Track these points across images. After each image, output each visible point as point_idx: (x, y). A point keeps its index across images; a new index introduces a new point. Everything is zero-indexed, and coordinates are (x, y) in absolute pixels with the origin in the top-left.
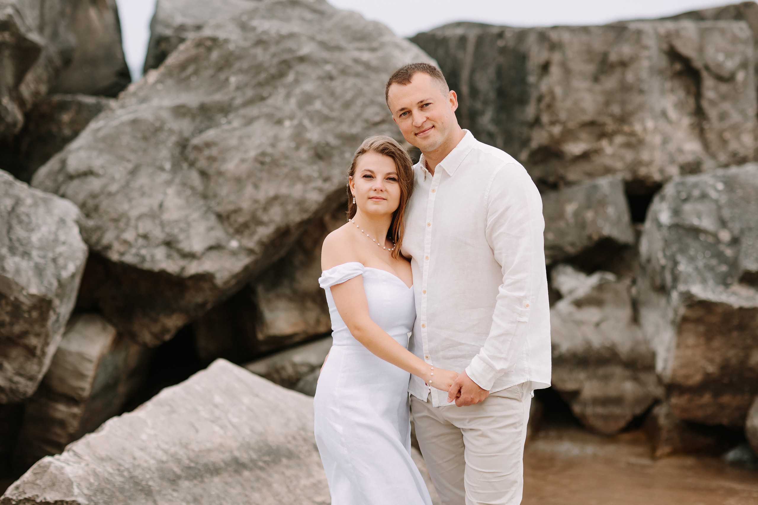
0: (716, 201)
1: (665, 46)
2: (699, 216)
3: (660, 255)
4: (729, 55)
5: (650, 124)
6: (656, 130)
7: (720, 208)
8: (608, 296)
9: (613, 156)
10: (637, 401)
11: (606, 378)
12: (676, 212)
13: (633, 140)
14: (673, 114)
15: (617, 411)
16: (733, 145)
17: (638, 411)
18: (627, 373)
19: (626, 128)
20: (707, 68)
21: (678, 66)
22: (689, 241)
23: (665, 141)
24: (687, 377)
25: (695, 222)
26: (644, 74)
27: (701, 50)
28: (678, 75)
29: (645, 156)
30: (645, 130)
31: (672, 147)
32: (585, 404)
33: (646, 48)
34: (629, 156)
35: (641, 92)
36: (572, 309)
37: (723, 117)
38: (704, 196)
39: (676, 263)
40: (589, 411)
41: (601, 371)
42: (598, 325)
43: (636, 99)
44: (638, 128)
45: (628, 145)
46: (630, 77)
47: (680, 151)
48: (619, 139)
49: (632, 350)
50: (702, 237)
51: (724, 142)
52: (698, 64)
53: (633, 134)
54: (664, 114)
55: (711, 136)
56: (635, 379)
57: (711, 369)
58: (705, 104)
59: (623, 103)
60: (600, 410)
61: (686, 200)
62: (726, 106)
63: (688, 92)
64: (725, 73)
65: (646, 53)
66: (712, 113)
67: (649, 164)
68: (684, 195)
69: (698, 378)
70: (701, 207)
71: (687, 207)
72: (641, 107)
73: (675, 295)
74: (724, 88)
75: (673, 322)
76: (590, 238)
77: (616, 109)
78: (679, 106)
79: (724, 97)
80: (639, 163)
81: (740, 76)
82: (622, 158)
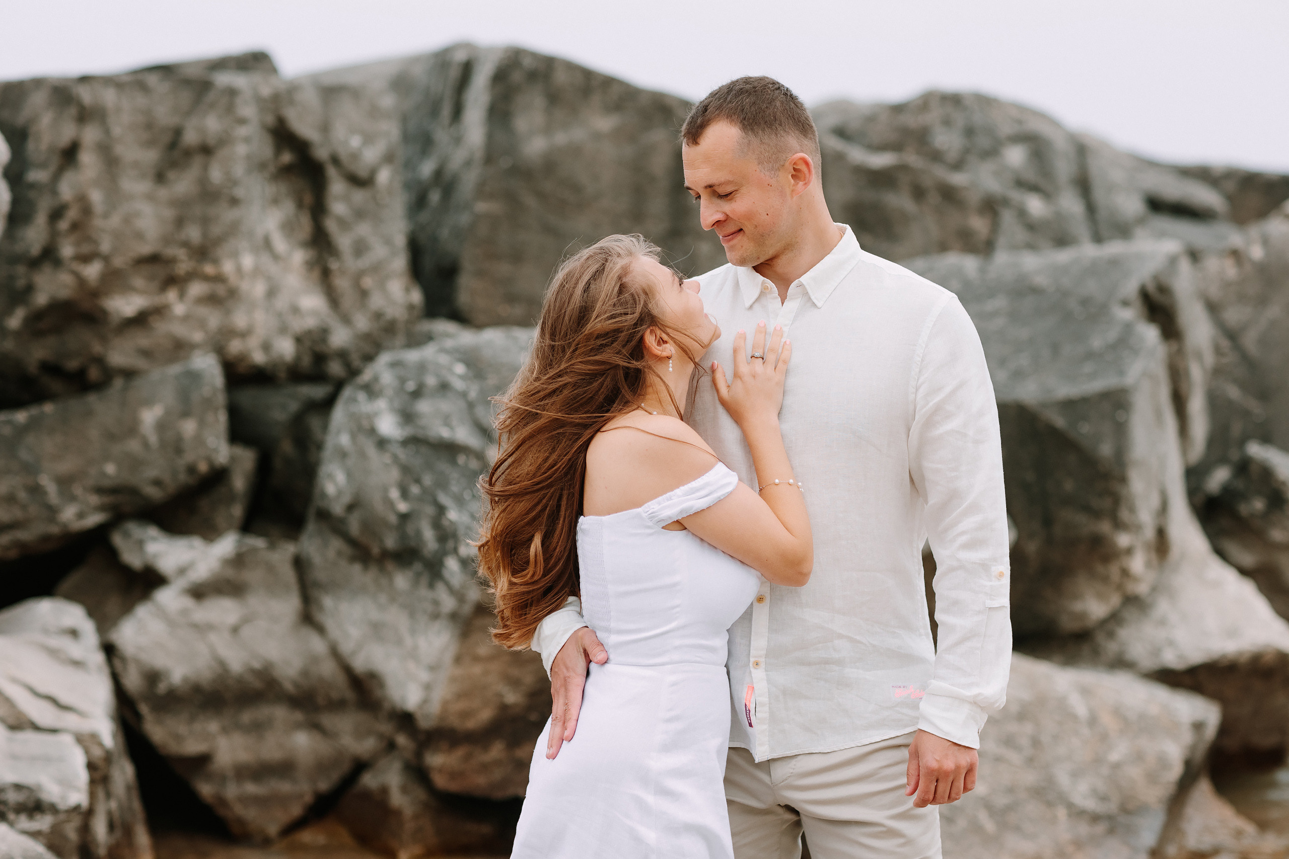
0: (464, 395)
1: (270, 119)
2: (447, 421)
3: (394, 494)
4: (369, 139)
5: (248, 261)
6: (257, 272)
7: (472, 407)
8: (252, 576)
9: (186, 318)
10: (321, 767)
11: (258, 728)
12: (407, 417)
13: (221, 290)
14: (280, 244)
15: (285, 787)
16: (376, 301)
17: (324, 785)
18: (298, 716)
19: (209, 269)
20: (336, 160)
21: (287, 157)
22: (443, 466)
23: (272, 293)
24: (465, 715)
25: (445, 433)
26: (239, 170)
27: (325, 128)
28: (285, 172)
29: (240, 320)
30: (239, 270)
31: (281, 303)
32: (222, 779)
33: (242, 121)
34: (214, 319)
35: (234, 202)
36: (188, 602)
37: (360, 249)
38: (444, 387)
39: (441, 510)
40: (231, 791)
41: (247, 717)
42: (235, 630)
43: (229, 215)
44: (228, 267)
45: (212, 300)
46: (216, 175)
47: (295, 310)
48: (196, 289)
50: (461, 459)
51: (364, 294)
52: (321, 153)
53: (219, 279)
54: (267, 244)
55: (342, 283)
56: (316, 727)
57: (512, 698)
58: (331, 225)
59: (205, 222)
60: (251, 788)
61: (417, 394)
62: (363, 229)
63: (300, 205)
64: (361, 171)
65: (242, 131)
66: (344, 241)
67: (244, 335)
68: (411, 386)
69: (485, 715)
70: (446, 405)
71: (424, 407)
72: (234, 229)
73: (452, 565)
74: (359, 196)
75: (454, 616)
77: (194, 233)
78: (288, 228)
79: (360, 214)
80: (229, 332)
81: (384, 176)
82: (202, 324)
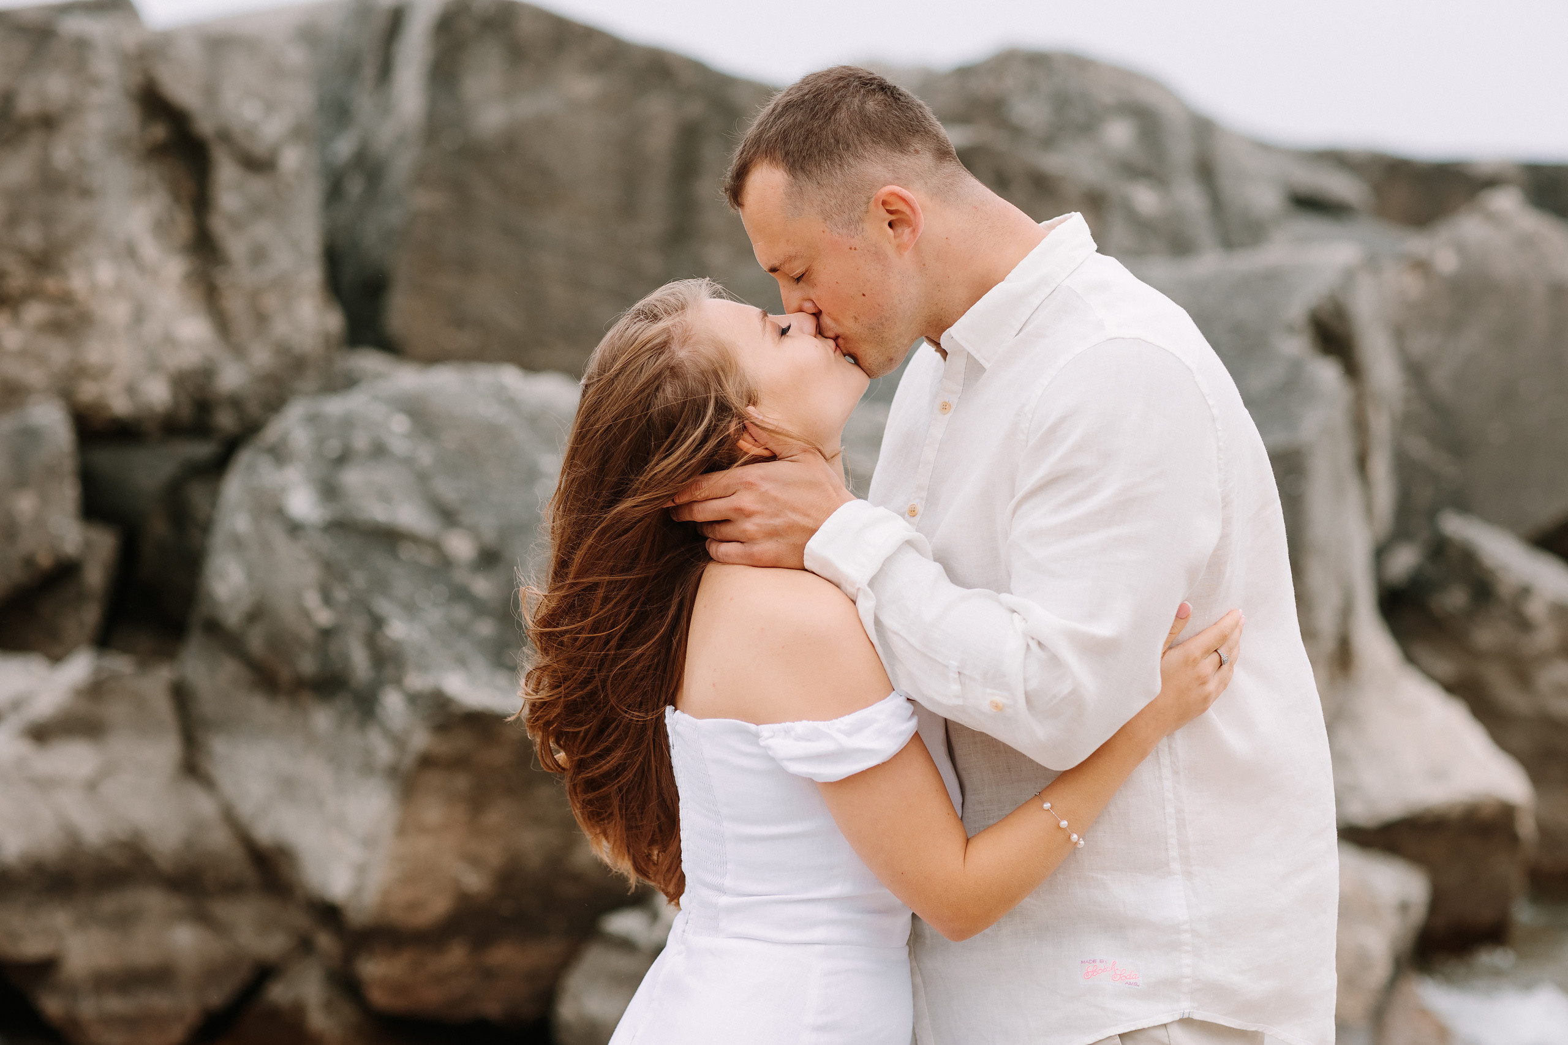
0: (408, 461)
1: (135, 79)
2: (384, 496)
3: (312, 600)
4: (270, 106)
5: (105, 273)
6: (119, 289)
7: (423, 478)
8: (116, 710)
9: (23, 354)
10: (211, 974)
11: (123, 922)
12: (329, 491)
13: (66, 313)
14: (150, 249)
15: (159, 1002)
16: (281, 328)
17: (216, 997)
18: (177, 903)
19: (51, 284)
20: (225, 136)
21: (159, 132)
22: (380, 560)
23: (139, 315)
24: (413, 906)
25: (378, 513)
26: (94, 149)
27: (211, 91)
28: (156, 153)
29: (95, 353)
30: (94, 288)
31: (152, 329)
32: (72, 991)
33: (95, 82)
34: (58, 353)
35: (86, 193)
36: (24, 748)
37: (259, 255)
38: (379, 451)
39: (377, 622)
40: (88, 1008)
41: (109, 904)
42: (92, 786)
43: (76, 211)
44: (77, 282)
45: (58, 327)
46: (62, 155)
47: (170, 340)
48: (35, 312)
49: (189, 844)
50: (407, 551)
51: (261, 319)
52: (205, 126)
53: (66, 299)
54: (130, 252)
55: (235, 305)
56: (202, 918)
57: (475, 881)
58: (219, 225)
59: (47, 220)
60: (115, 1004)
61: (343, 459)
62: (262, 230)
63: (177, 198)
64: (260, 149)
65: (96, 96)
66: (235, 246)
67: (102, 373)
68: (334, 446)
69: (438, 906)
70: (383, 475)
71: (353, 478)
72: (86, 231)
73: (393, 703)
74: (258, 186)
75: (393, 772)
76: (29, 562)
77: (31, 236)
78: (160, 228)
79: (258, 209)
80: (79, 371)
81: (291, 159)
82: (41, 360)
